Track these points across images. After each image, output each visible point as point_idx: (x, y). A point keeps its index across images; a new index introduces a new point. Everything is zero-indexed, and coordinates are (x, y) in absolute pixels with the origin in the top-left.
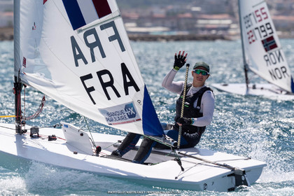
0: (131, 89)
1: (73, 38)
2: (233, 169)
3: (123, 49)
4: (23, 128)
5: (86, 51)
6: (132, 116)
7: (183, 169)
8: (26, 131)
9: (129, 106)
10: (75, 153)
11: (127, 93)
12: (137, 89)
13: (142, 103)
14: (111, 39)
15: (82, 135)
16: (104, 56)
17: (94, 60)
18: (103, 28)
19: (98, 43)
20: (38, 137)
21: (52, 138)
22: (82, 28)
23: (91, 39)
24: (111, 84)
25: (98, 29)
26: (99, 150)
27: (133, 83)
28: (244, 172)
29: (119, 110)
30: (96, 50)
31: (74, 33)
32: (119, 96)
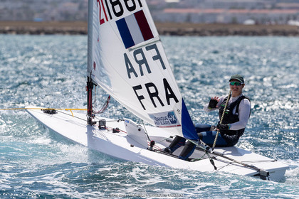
0: (172, 100)
1: (125, 55)
2: (259, 170)
3: (164, 68)
4: (93, 120)
5: (136, 67)
6: (174, 122)
7: (216, 168)
8: (95, 123)
9: (171, 114)
10: (132, 146)
11: (169, 104)
12: (177, 101)
13: (181, 112)
14: (155, 58)
15: (140, 130)
16: (149, 72)
17: (142, 74)
18: (148, 48)
19: (144, 61)
20: (105, 128)
21: (116, 131)
22: (132, 47)
23: (139, 57)
24: (156, 94)
25: (144, 49)
26: (153, 143)
27: (173, 95)
28: (268, 173)
29: (164, 116)
30: (144, 66)
31: (126, 51)
32: (163, 105)
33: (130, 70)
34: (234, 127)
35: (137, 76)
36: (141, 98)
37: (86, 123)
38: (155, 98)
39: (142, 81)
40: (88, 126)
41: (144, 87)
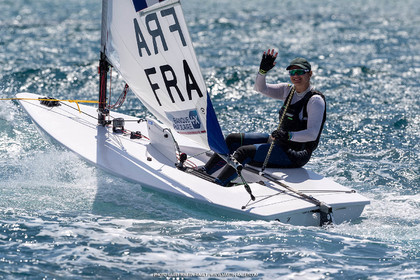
0: (194, 92)
1: (135, 20)
2: (318, 204)
3: (184, 44)
4: (107, 119)
5: (148, 39)
6: (197, 126)
7: (253, 198)
8: (110, 122)
9: (193, 114)
10: (149, 159)
11: (190, 98)
12: (201, 95)
13: (205, 111)
14: (173, 28)
16: (166, 49)
17: (156, 52)
18: (164, 13)
19: (158, 32)
20: (122, 131)
21: (136, 136)
22: (144, 10)
23: (153, 25)
24: (173, 83)
25: (159, 14)
27: (194, 86)
28: (330, 210)
29: (184, 117)
30: (158, 39)
31: (136, 15)
32: (183, 100)
33: (142, 45)
34: (297, 137)
35: (149, 54)
36: (155, 87)
37: (96, 122)
38: (172, 89)
39: (156, 61)
40: (98, 127)
41: (158, 71)
